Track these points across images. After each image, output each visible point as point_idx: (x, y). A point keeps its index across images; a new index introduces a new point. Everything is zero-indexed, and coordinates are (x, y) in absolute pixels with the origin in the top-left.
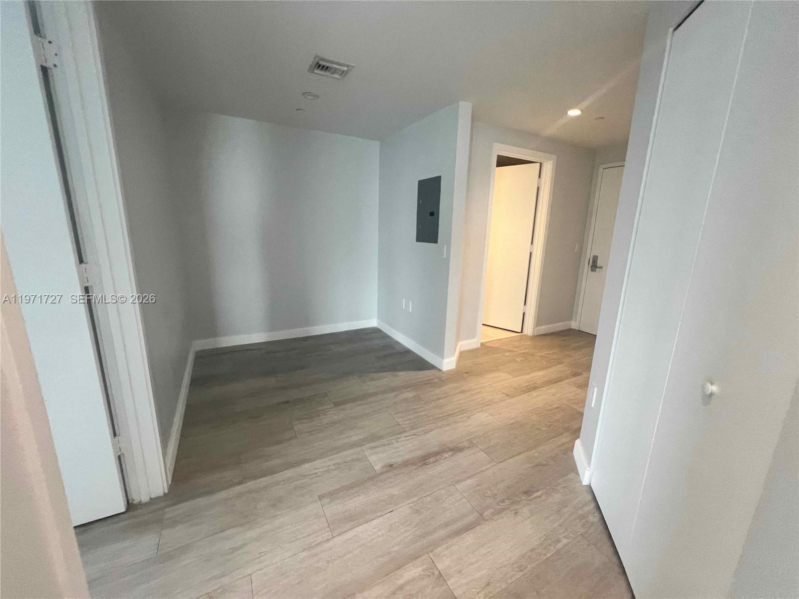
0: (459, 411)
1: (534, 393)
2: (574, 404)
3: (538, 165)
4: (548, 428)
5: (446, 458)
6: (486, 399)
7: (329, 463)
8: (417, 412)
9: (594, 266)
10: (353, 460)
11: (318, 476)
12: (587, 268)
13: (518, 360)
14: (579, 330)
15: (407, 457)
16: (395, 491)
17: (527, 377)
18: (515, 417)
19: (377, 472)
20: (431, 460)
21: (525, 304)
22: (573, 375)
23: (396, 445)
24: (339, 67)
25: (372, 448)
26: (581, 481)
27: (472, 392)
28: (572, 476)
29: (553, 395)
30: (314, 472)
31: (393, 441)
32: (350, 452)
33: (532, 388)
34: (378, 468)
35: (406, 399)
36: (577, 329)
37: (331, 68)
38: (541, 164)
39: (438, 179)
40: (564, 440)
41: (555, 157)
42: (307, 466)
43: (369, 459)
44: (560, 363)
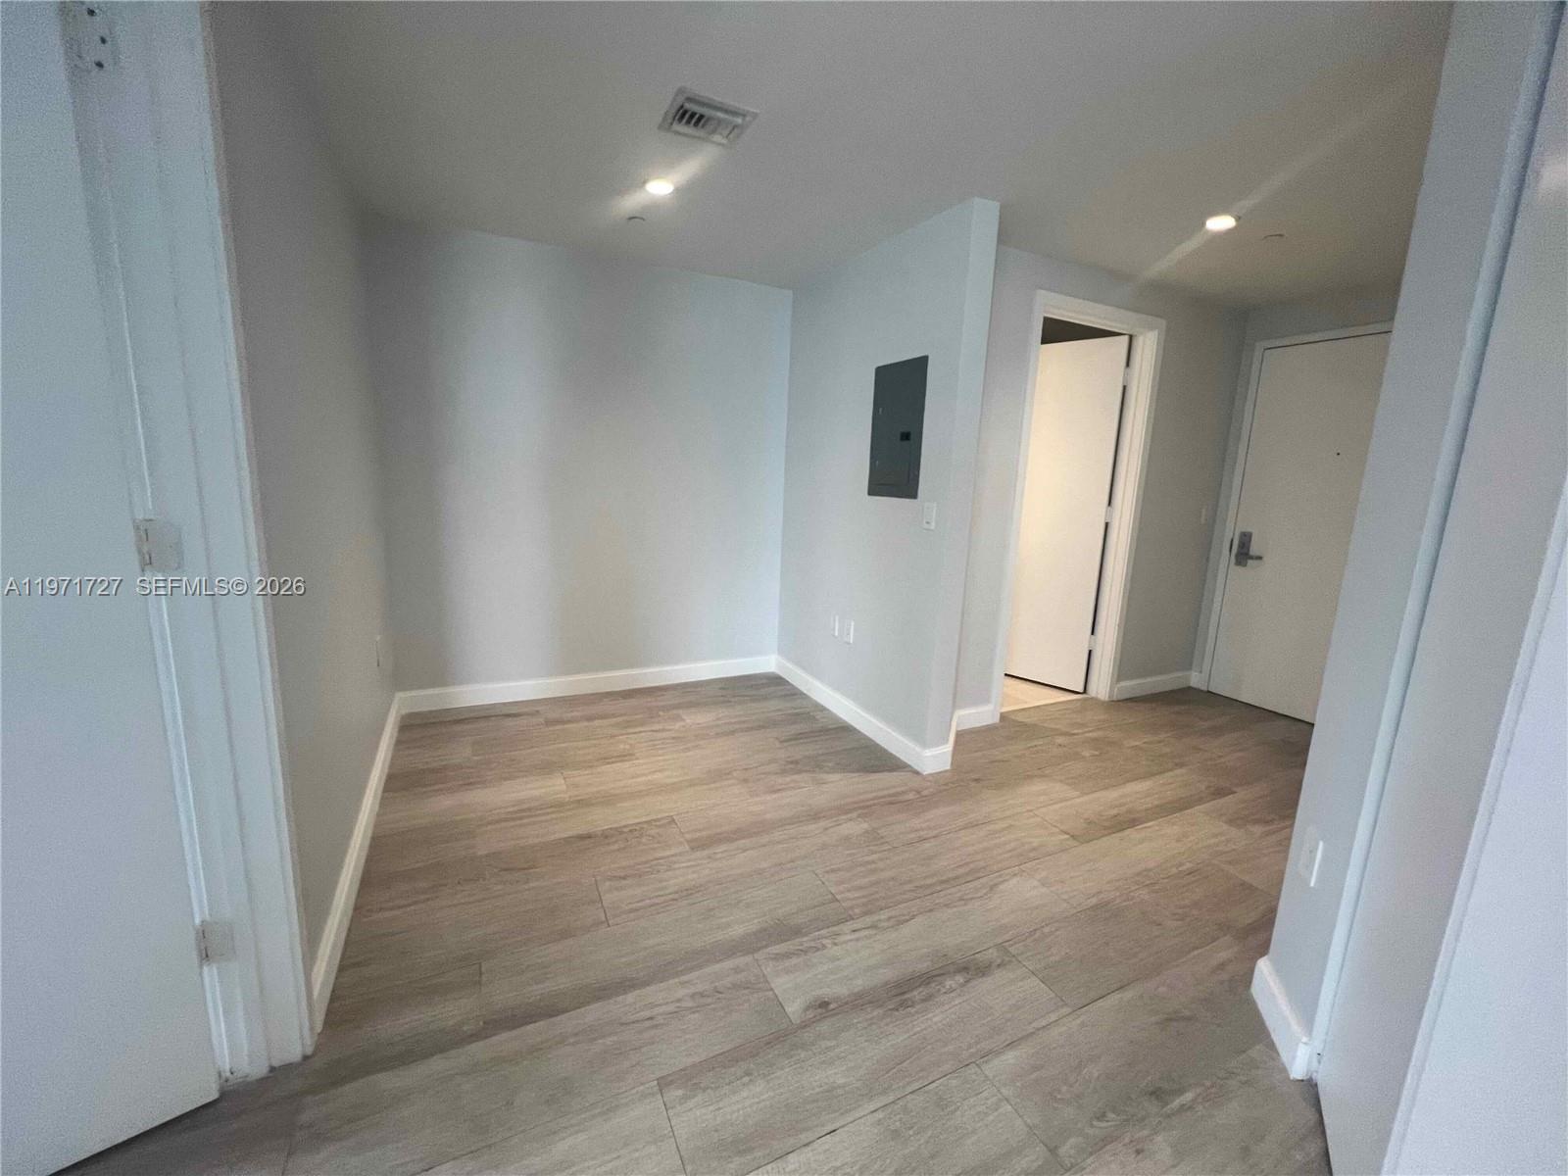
0: (967, 874)
1: (1132, 834)
2: (1230, 863)
3: (1126, 338)
4: (1180, 923)
5: (952, 990)
6: (1023, 844)
7: (681, 993)
8: (874, 871)
9: (1244, 553)
10: (735, 986)
11: (656, 1026)
12: (1225, 557)
13: (1087, 754)
14: (1209, 692)
15: (859, 984)
16: (836, 1075)
17: (1113, 795)
18: (1100, 892)
19: (793, 1021)
20: (916, 994)
21: (1093, 633)
22: (1213, 794)
23: (836, 951)
24: (726, 116)
25: (778, 957)
26: (1284, 1070)
27: (992, 827)
28: (1256, 1052)
29: (1178, 841)
30: (647, 1014)
31: (825, 941)
32: (729, 964)
33: (1125, 821)
34: (794, 1008)
35: (847, 838)
36: (1204, 688)
37: (709, 119)
38: (1131, 337)
39: (921, 364)
40: (1223, 955)
41: (1163, 323)
42: (630, 997)
43: (773, 985)
44: (1181, 765)
